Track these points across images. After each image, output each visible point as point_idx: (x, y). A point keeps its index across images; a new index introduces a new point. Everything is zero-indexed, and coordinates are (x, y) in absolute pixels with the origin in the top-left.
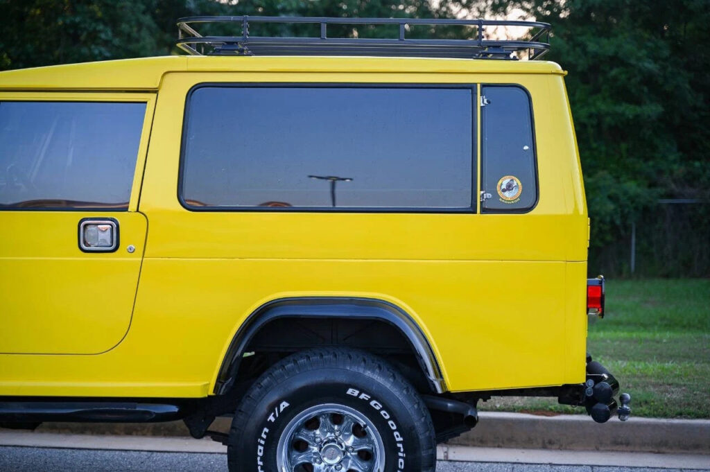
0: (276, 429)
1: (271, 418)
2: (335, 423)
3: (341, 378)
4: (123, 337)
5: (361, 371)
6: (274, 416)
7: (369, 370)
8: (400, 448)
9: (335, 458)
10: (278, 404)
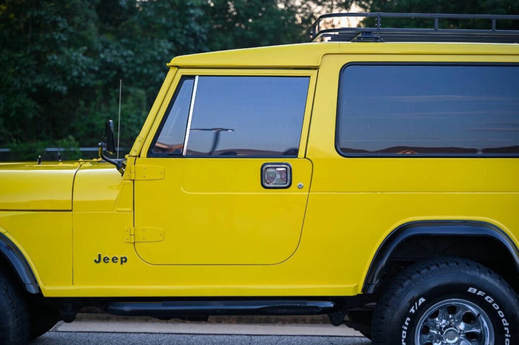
0: (415, 318)
1: (412, 310)
2: (450, 313)
3: (463, 280)
4: (294, 250)
5: (477, 274)
6: (415, 309)
7: (483, 274)
8: (506, 331)
9: (454, 338)
10: (417, 300)
